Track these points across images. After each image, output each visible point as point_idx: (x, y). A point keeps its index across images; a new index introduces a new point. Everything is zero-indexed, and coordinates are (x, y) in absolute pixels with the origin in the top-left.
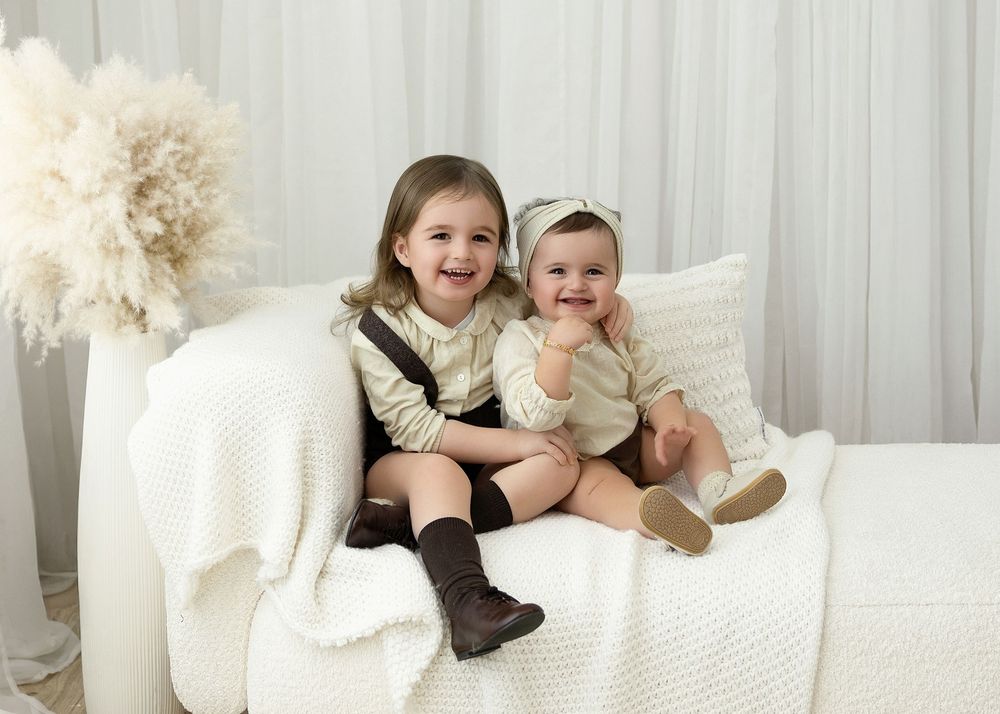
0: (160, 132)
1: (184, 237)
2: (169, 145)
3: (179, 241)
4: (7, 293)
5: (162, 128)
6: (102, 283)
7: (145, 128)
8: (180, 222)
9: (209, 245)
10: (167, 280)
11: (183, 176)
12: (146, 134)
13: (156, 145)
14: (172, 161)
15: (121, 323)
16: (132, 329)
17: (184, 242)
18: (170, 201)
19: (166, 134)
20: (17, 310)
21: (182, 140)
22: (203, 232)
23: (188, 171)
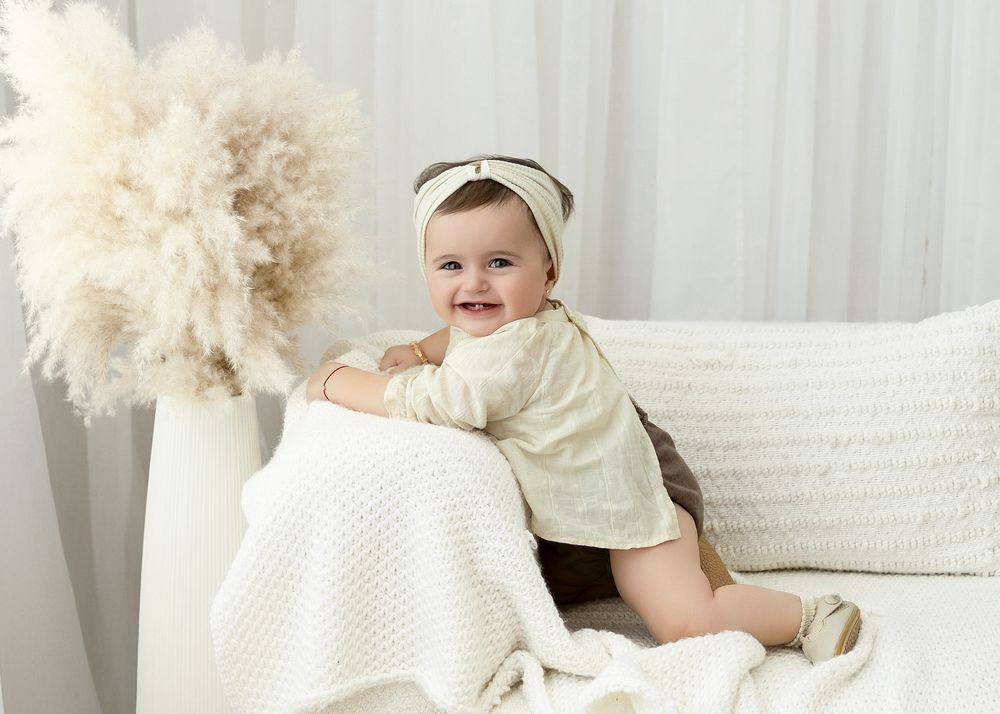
0: (260, 129)
1: (290, 269)
2: (275, 146)
3: (282, 274)
4: (48, 344)
5: (263, 121)
6: (190, 329)
7: (243, 124)
8: (287, 247)
9: (320, 279)
10: (269, 325)
11: (290, 186)
12: (243, 130)
13: (257, 145)
14: (278, 167)
15: (204, 384)
16: (219, 393)
17: (290, 275)
18: (277, 220)
19: (267, 131)
20: (60, 365)
21: (287, 138)
22: (313, 260)
23: (296, 179)
